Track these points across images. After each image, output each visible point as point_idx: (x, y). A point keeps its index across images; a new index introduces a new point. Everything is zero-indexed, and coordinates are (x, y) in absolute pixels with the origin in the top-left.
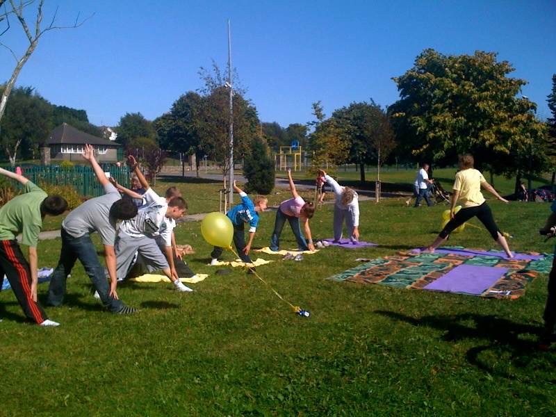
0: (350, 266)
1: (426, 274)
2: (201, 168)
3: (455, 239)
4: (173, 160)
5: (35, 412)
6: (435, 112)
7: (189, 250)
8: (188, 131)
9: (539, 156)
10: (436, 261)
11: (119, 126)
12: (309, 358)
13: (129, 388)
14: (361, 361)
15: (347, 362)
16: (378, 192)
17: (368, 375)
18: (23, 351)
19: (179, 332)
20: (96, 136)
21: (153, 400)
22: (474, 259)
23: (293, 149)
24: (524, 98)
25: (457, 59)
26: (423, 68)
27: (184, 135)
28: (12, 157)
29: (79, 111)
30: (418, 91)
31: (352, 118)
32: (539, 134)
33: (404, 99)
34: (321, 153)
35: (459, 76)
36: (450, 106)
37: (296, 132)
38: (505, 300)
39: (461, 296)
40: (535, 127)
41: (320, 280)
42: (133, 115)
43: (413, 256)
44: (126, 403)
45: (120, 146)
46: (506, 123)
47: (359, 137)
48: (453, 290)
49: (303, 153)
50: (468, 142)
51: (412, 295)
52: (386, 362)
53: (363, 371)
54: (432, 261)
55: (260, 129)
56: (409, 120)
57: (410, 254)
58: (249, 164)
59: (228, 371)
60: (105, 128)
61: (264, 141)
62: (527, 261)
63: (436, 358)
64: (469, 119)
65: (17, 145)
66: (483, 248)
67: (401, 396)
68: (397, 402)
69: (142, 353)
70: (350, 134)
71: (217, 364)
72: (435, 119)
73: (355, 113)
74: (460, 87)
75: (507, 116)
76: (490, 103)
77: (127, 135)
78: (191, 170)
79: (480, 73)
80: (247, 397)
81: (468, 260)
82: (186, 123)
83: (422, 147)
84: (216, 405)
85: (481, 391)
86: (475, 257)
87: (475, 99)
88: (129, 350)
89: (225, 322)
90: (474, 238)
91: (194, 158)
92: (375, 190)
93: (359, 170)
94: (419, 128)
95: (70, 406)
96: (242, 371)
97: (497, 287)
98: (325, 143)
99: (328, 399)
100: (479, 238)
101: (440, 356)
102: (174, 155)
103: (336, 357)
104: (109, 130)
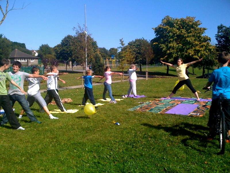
0: (136, 105)
1: (166, 107)
2: (73, 67)
3: (178, 94)
4: (62, 64)
5: (11, 164)
6: (170, 42)
7: (70, 100)
8: (68, 52)
9: (212, 60)
10: (170, 103)
11: (39, 50)
12: (119, 141)
13: (48, 155)
14: (140, 142)
15: (134, 142)
16: (147, 75)
17: (143, 147)
18: (5, 141)
19: (68, 132)
20: (29, 54)
21: (58, 159)
22: (185, 101)
23: (112, 58)
24: (206, 36)
25: (179, 20)
26: (165, 24)
27: (67, 53)
29: (22, 44)
30: (163, 34)
31: (136, 45)
32: (212, 50)
33: (157, 37)
34: (123, 60)
35: (180, 27)
36: (176, 40)
37: (113, 51)
38: (197, 117)
39: (180, 116)
40: (210, 48)
41: (124, 111)
42: (45, 45)
43: (161, 101)
44: (47, 160)
45: (40, 58)
46: (198, 46)
47: (139, 53)
48: (177, 113)
49: (116, 60)
50: (183, 54)
51: (161, 116)
52: (150, 142)
53: (141, 146)
54: (168, 103)
55: (98, 50)
56: (159, 46)
57: (160, 100)
58: (94, 65)
59: (87, 147)
60: (33, 51)
61: (100, 55)
62: (206, 102)
63: (169, 140)
64: (183, 45)
66: (189, 97)
67: (155, 155)
68: (154, 157)
69: (53, 141)
70: (135, 52)
71: (83, 145)
72: (169, 45)
73: (137, 43)
74: (180, 31)
75: (199, 43)
76: (192, 38)
77: (42, 54)
78: (70, 68)
79: (188, 25)
80: (95, 157)
81: (183, 102)
82: (67, 48)
83: (164, 57)
84: (83, 160)
85: (186, 153)
86: (186, 100)
87: (186, 36)
88: (48, 140)
89: (86, 128)
90: (185, 93)
91: (71, 63)
92: (146, 75)
93: (139, 67)
94: (163, 49)
95: (25, 162)
96: (93, 147)
97: (194, 112)
98: (125, 56)
99: (127, 157)
100: (187, 93)
101: (171, 139)
102: (62, 62)
103: (130, 141)
104: (35, 51)
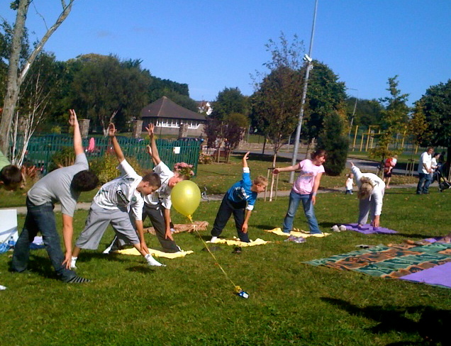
11: (216, 100)
28: (106, 129)
29: (181, 85)
42: (231, 89)
65: (113, 116)
77: (222, 110)
